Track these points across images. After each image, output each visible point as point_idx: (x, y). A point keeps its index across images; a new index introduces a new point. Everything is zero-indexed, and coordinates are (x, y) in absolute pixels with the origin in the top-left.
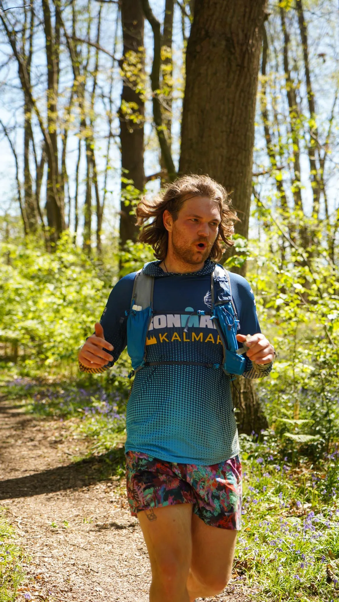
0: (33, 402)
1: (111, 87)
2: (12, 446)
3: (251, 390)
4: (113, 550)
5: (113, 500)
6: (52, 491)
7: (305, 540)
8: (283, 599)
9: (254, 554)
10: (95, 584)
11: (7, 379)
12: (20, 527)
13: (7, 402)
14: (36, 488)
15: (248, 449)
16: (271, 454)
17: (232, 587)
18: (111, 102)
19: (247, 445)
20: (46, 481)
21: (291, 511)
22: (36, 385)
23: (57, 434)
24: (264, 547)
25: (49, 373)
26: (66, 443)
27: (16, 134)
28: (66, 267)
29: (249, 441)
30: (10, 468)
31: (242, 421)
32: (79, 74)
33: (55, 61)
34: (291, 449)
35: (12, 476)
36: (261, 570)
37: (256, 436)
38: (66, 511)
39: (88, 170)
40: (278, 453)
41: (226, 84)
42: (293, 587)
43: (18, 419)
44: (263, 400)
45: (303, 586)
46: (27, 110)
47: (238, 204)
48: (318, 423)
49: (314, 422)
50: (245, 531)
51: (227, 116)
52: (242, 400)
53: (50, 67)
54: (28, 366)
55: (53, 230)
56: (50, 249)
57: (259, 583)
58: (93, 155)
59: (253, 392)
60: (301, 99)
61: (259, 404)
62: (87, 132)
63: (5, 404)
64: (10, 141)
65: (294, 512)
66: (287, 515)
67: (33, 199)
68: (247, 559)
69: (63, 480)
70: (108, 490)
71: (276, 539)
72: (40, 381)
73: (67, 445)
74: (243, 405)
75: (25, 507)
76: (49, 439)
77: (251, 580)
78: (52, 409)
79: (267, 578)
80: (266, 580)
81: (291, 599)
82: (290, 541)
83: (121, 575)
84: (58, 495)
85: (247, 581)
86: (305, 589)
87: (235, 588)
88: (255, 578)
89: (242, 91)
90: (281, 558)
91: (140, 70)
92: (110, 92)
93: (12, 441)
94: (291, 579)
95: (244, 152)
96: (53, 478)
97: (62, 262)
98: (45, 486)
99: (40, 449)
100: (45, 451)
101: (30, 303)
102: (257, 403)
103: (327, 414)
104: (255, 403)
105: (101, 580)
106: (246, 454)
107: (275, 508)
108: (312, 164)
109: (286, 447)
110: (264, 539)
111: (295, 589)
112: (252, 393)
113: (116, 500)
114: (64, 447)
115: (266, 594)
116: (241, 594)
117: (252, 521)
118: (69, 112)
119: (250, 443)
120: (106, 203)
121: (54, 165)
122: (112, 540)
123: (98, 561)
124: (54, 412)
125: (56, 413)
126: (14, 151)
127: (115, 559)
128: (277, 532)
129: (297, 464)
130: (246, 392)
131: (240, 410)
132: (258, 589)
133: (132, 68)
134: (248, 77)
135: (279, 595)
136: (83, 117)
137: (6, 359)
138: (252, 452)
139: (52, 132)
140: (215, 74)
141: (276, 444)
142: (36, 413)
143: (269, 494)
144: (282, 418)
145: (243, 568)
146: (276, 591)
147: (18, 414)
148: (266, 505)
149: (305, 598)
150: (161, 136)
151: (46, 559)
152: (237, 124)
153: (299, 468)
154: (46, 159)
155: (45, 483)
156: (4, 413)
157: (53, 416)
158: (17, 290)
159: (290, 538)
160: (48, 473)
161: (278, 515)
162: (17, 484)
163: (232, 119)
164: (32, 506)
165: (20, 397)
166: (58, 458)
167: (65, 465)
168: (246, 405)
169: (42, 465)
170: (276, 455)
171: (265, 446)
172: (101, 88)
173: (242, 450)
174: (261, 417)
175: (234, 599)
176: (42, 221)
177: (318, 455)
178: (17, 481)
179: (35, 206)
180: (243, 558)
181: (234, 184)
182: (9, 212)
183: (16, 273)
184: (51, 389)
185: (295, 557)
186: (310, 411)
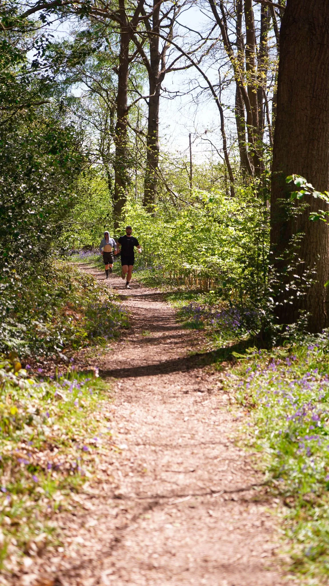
41: (309, 59)
51: (310, 84)
95: (325, 112)
134: (328, 52)
140: (301, 51)
152: (319, 90)
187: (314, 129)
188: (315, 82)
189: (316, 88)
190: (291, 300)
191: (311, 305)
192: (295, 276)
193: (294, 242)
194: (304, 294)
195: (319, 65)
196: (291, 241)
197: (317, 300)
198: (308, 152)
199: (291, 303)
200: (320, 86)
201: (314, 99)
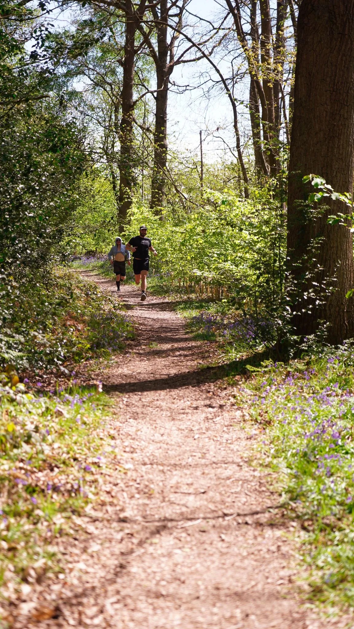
41: (329, 50)
51: (330, 77)
95: (346, 107)
106: (337, 360)
152: (340, 83)
163: (335, 79)
187: (335, 125)
188: (336, 75)
189: (336, 81)
190: (309, 309)
191: (330, 315)
192: (314, 283)
193: (313, 247)
194: (324, 302)
195: (340, 57)
196: (310, 246)
197: (337, 309)
198: (328, 150)
199: (310, 312)
200: (341, 79)
201: (334, 93)
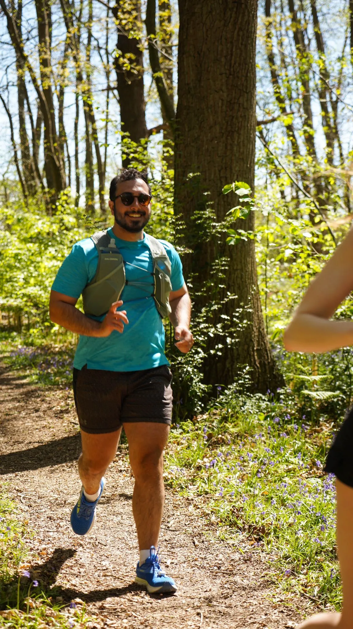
0: (38, 372)
1: (107, 39)
2: (15, 418)
3: (266, 347)
4: (122, 521)
5: (123, 469)
6: (58, 463)
7: (326, 501)
8: (303, 565)
9: (272, 518)
10: (103, 558)
11: (10, 348)
12: (23, 501)
13: (11, 373)
14: (41, 460)
15: (264, 409)
16: (289, 413)
17: (249, 554)
18: (107, 53)
19: (263, 405)
20: (52, 452)
21: (311, 472)
22: (41, 354)
23: (63, 404)
24: (282, 511)
25: (55, 341)
26: (72, 412)
27: (9, 92)
28: (67, 229)
29: (265, 400)
30: (13, 440)
31: (257, 380)
32: (73, 25)
33: (46, 13)
34: (310, 408)
35: (16, 449)
36: (280, 535)
37: (272, 394)
38: (73, 482)
39: (87, 127)
40: (297, 412)
41: (222, 23)
42: (314, 552)
43: (22, 390)
44: (279, 357)
45: (325, 550)
46: (20, 66)
47: (241, 150)
48: (337, 379)
49: (333, 377)
50: (262, 495)
51: (226, 57)
52: (256, 357)
53: (40, 19)
54: (33, 335)
55: (53, 191)
56: (50, 212)
57: (278, 549)
58: (91, 110)
59: (268, 349)
60: (310, 40)
61: (274, 362)
62: (83, 87)
63: (8, 376)
64: (3, 101)
65: (314, 472)
66: (307, 476)
67: (31, 161)
68: (265, 524)
69: (69, 450)
70: (117, 459)
71: (295, 502)
72: (46, 350)
73: (73, 415)
74: (257, 363)
75: (29, 481)
76: (54, 409)
77: (270, 546)
78: (57, 378)
79: (286, 543)
80: (285, 545)
81: (312, 564)
82: (310, 503)
83: (131, 546)
84: (63, 466)
85: (265, 547)
86: (326, 552)
87: (253, 555)
88: (274, 544)
89: (240, 29)
90: (300, 521)
91: (136, 18)
92: (107, 43)
93: (16, 413)
94: (311, 542)
95: (246, 95)
96: (58, 449)
97: (63, 224)
98: (49, 458)
99: (45, 420)
100: (50, 421)
101: (32, 269)
102: (272, 360)
103: (347, 368)
104: (269, 360)
105: (109, 553)
106: (262, 414)
107: (294, 470)
108: (324, 107)
109: (305, 405)
110: (283, 502)
111: (316, 553)
112: (266, 350)
113: (126, 469)
114: (70, 417)
115: (286, 560)
116: (259, 562)
117: (269, 484)
118: (64, 67)
119: (265, 403)
120: (108, 160)
121: (50, 122)
122: (121, 510)
123: (106, 533)
124: (60, 381)
125: (62, 382)
126: (7, 111)
127: (124, 531)
128: (296, 494)
129: (317, 423)
130: (260, 349)
131: (254, 368)
132: (277, 555)
133: (127, 16)
134: (246, 14)
135: (299, 561)
136: (78, 70)
137: (10, 329)
138: (268, 412)
139: (46, 88)
140: (211, 12)
141: (293, 403)
142: (41, 383)
143: (288, 454)
144: (300, 375)
145: (261, 534)
146: (296, 557)
147: (22, 385)
148: (283, 467)
149: (328, 563)
150: (160, 85)
151: (51, 534)
152: (237, 64)
153: (319, 427)
154: (42, 117)
155: (50, 455)
156: (6, 385)
157: (58, 385)
158: (17, 255)
159: (310, 500)
160: (53, 444)
161: (298, 476)
162: (21, 457)
163: (231, 60)
164: (36, 478)
165: (24, 368)
166: (63, 428)
167: (71, 435)
168: (260, 363)
169: (47, 436)
170: (294, 414)
171: (281, 405)
172: (96, 39)
173: (258, 411)
174: (277, 375)
175: (251, 567)
176: (42, 183)
177: (339, 412)
178: (20, 454)
179: (34, 168)
180: (260, 524)
181: (237, 129)
182: (6, 176)
183: (14, 238)
184: (57, 358)
185: (316, 520)
186: (328, 366)
187: (233, 117)
188: (232, 55)
189: (233, 62)
190: (219, 350)
191: (238, 355)
192: (223, 316)
193: (219, 271)
194: (237, 340)
195: (236, 31)
196: (214, 270)
197: (246, 347)
198: (226, 148)
199: (219, 354)
200: (238, 59)
201: (231, 76)
